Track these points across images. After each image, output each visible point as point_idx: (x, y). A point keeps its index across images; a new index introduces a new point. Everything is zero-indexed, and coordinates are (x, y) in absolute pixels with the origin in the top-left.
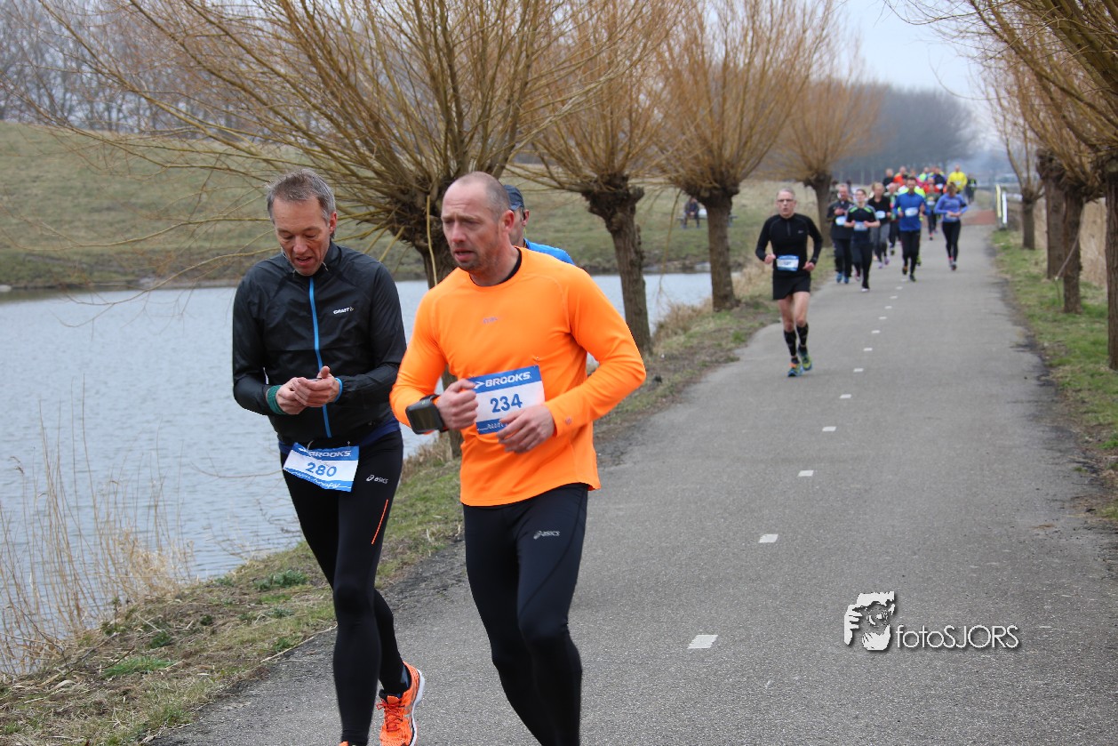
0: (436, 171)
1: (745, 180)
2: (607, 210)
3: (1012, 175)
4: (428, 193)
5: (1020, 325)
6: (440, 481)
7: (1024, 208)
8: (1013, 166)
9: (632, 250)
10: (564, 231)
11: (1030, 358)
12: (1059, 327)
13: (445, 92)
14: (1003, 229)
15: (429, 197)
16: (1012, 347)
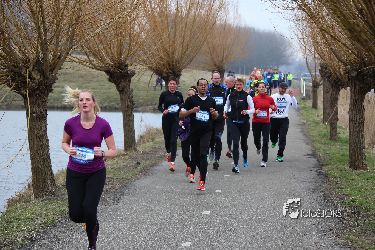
0: (32, 57)
1: (185, 69)
2: (117, 81)
3: (308, 74)
4: (28, 68)
5: (310, 145)
6: (27, 211)
7: (313, 89)
8: (309, 70)
9: (129, 100)
10: (96, 89)
11: (313, 161)
12: (327, 147)
13: (38, 19)
14: (303, 99)
15: (28, 70)
16: (305, 155)
